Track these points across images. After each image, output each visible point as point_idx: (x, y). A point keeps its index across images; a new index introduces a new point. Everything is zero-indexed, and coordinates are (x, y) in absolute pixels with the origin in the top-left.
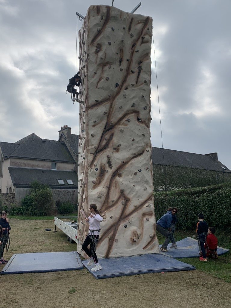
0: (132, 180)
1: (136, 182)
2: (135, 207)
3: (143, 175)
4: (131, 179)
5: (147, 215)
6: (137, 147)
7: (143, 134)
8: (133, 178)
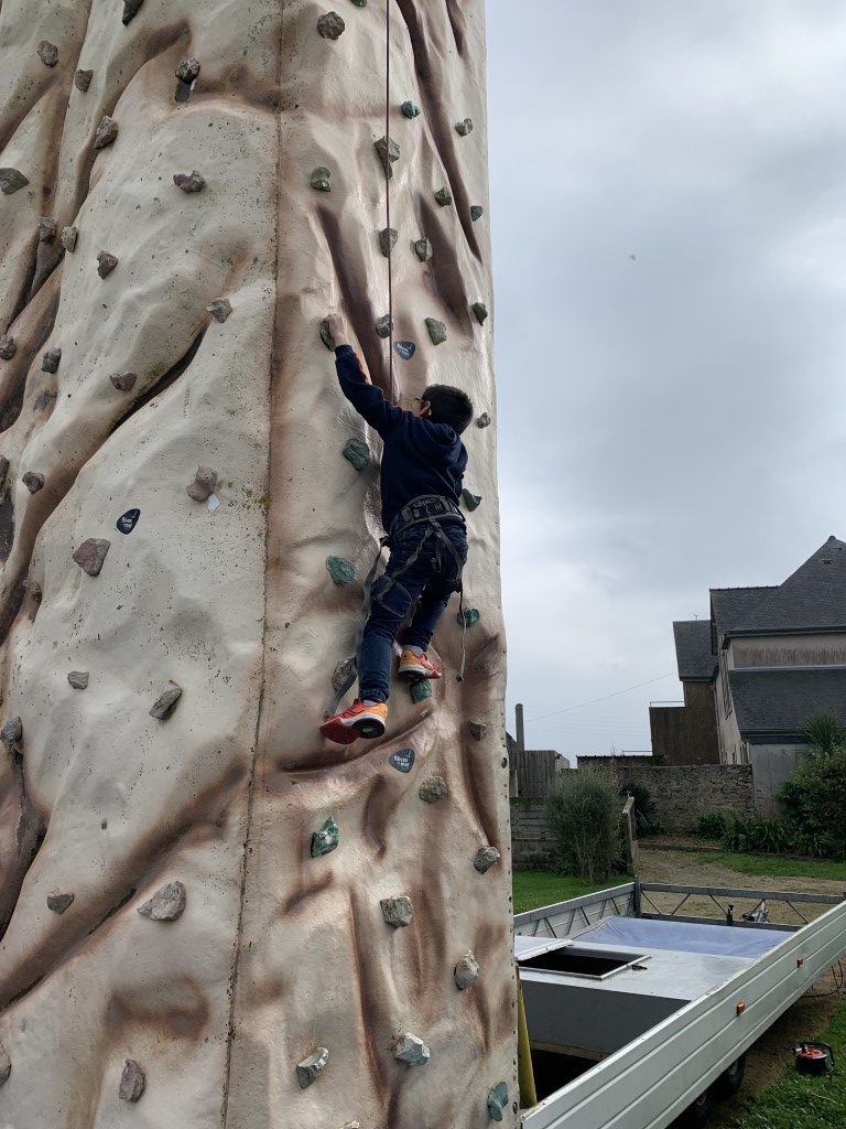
0: (69, 625)
1: (99, 644)
2: (59, 904)
3: (153, 563)
4: (66, 617)
5: (148, 1018)
6: (131, 308)
7: (179, 180)
8: (79, 605)
